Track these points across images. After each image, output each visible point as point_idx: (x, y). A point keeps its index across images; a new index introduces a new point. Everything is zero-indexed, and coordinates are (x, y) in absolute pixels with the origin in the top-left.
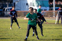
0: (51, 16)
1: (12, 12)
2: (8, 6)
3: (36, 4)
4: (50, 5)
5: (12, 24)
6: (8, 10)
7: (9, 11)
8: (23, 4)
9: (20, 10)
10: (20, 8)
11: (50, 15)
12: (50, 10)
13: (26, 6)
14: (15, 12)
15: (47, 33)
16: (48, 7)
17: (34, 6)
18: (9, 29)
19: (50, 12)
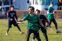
0: (60, 17)
1: (11, 14)
2: (3, 4)
3: (40, 1)
4: (59, 3)
5: (9, 29)
6: (4, 9)
7: (4, 11)
8: (23, 1)
9: (19, 9)
10: (19, 6)
11: (58, 15)
12: (58, 9)
13: (27, 4)
14: (14, 14)
15: (55, 40)
16: (56, 5)
17: (37, 4)
18: (4, 34)
19: (59, 12)
